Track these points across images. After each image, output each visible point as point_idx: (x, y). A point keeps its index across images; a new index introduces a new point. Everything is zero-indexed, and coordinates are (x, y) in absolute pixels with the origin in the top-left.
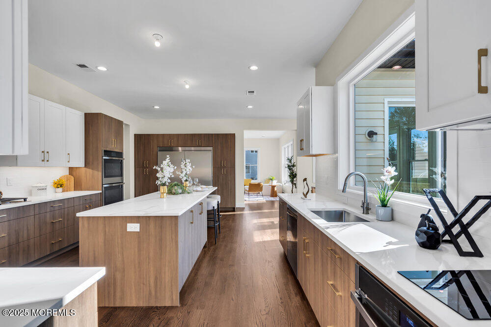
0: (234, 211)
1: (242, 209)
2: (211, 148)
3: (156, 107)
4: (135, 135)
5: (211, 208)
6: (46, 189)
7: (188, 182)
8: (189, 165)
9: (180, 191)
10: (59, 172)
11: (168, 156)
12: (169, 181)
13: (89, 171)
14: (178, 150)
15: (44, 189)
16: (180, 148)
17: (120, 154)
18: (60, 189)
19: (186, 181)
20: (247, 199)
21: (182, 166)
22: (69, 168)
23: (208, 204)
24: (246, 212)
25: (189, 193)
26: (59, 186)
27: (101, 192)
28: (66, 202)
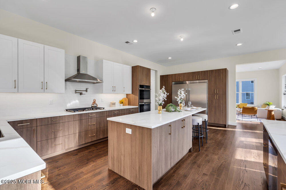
0: (225, 127)
1: (234, 127)
2: (207, 81)
3: (170, 58)
4: (160, 76)
5: (196, 124)
6: (115, 104)
7: (182, 104)
8: (183, 92)
9: (173, 110)
10: (122, 96)
11: (164, 86)
12: (163, 103)
13: (134, 96)
14: (186, 83)
15: (114, 104)
16: (187, 82)
17: (149, 87)
18: (122, 105)
19: (181, 103)
20: (241, 119)
21: (179, 93)
22: (127, 94)
23: (193, 120)
24: (238, 130)
25: (179, 111)
26: (121, 103)
27: (138, 107)
28: (120, 110)
